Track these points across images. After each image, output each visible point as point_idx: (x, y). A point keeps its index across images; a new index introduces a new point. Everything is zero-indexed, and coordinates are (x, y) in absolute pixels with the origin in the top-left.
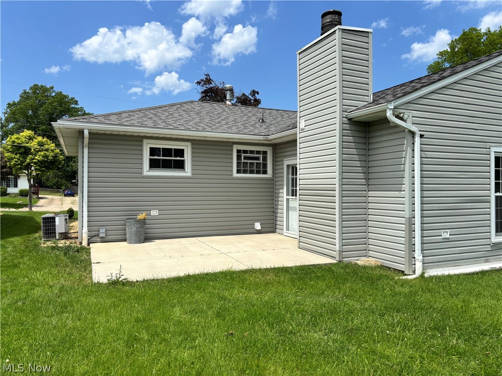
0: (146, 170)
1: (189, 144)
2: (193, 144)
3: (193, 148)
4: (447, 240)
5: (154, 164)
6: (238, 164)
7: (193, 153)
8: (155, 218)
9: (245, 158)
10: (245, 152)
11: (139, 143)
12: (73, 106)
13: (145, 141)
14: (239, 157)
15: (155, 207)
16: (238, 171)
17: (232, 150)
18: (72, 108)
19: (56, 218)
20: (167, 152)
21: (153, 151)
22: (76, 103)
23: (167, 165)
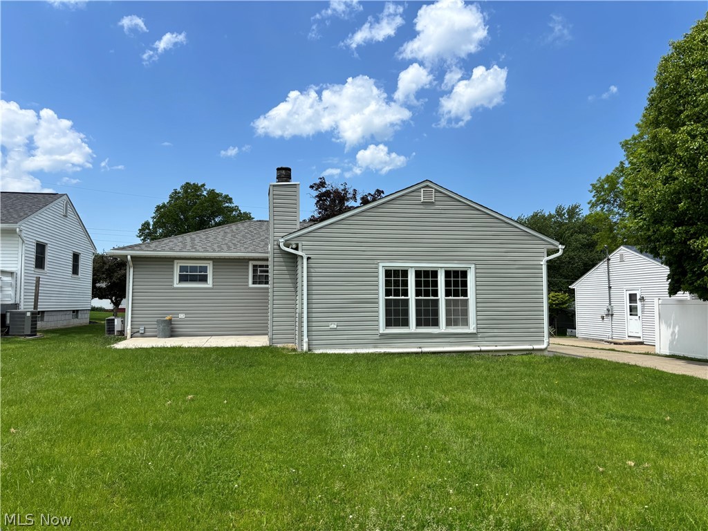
0: (176, 284)
1: (211, 262)
2: (213, 262)
3: (213, 265)
4: (335, 330)
5: (183, 279)
6: (254, 277)
7: (213, 268)
8: (181, 320)
9: (261, 271)
10: (261, 266)
11: (171, 263)
12: (227, 205)
13: (176, 261)
14: (255, 271)
15: (182, 311)
16: (254, 283)
17: (248, 266)
18: (225, 207)
19: (116, 320)
20: (193, 269)
21: (182, 269)
22: (230, 200)
23: (193, 279)
